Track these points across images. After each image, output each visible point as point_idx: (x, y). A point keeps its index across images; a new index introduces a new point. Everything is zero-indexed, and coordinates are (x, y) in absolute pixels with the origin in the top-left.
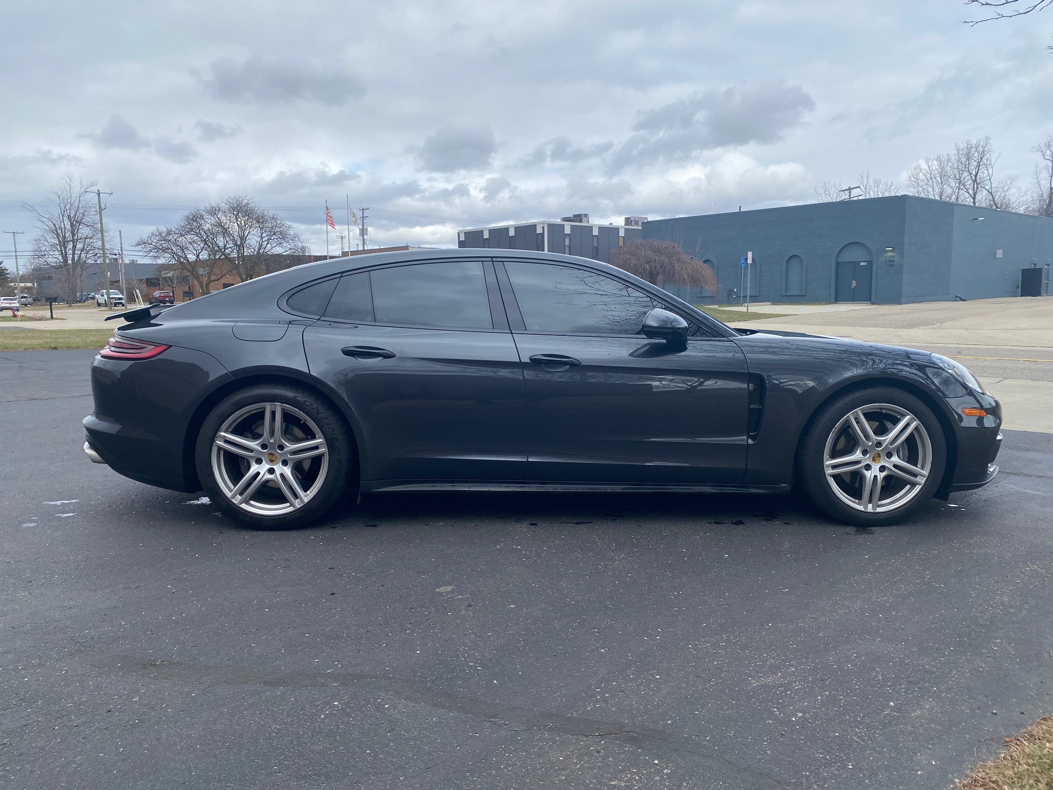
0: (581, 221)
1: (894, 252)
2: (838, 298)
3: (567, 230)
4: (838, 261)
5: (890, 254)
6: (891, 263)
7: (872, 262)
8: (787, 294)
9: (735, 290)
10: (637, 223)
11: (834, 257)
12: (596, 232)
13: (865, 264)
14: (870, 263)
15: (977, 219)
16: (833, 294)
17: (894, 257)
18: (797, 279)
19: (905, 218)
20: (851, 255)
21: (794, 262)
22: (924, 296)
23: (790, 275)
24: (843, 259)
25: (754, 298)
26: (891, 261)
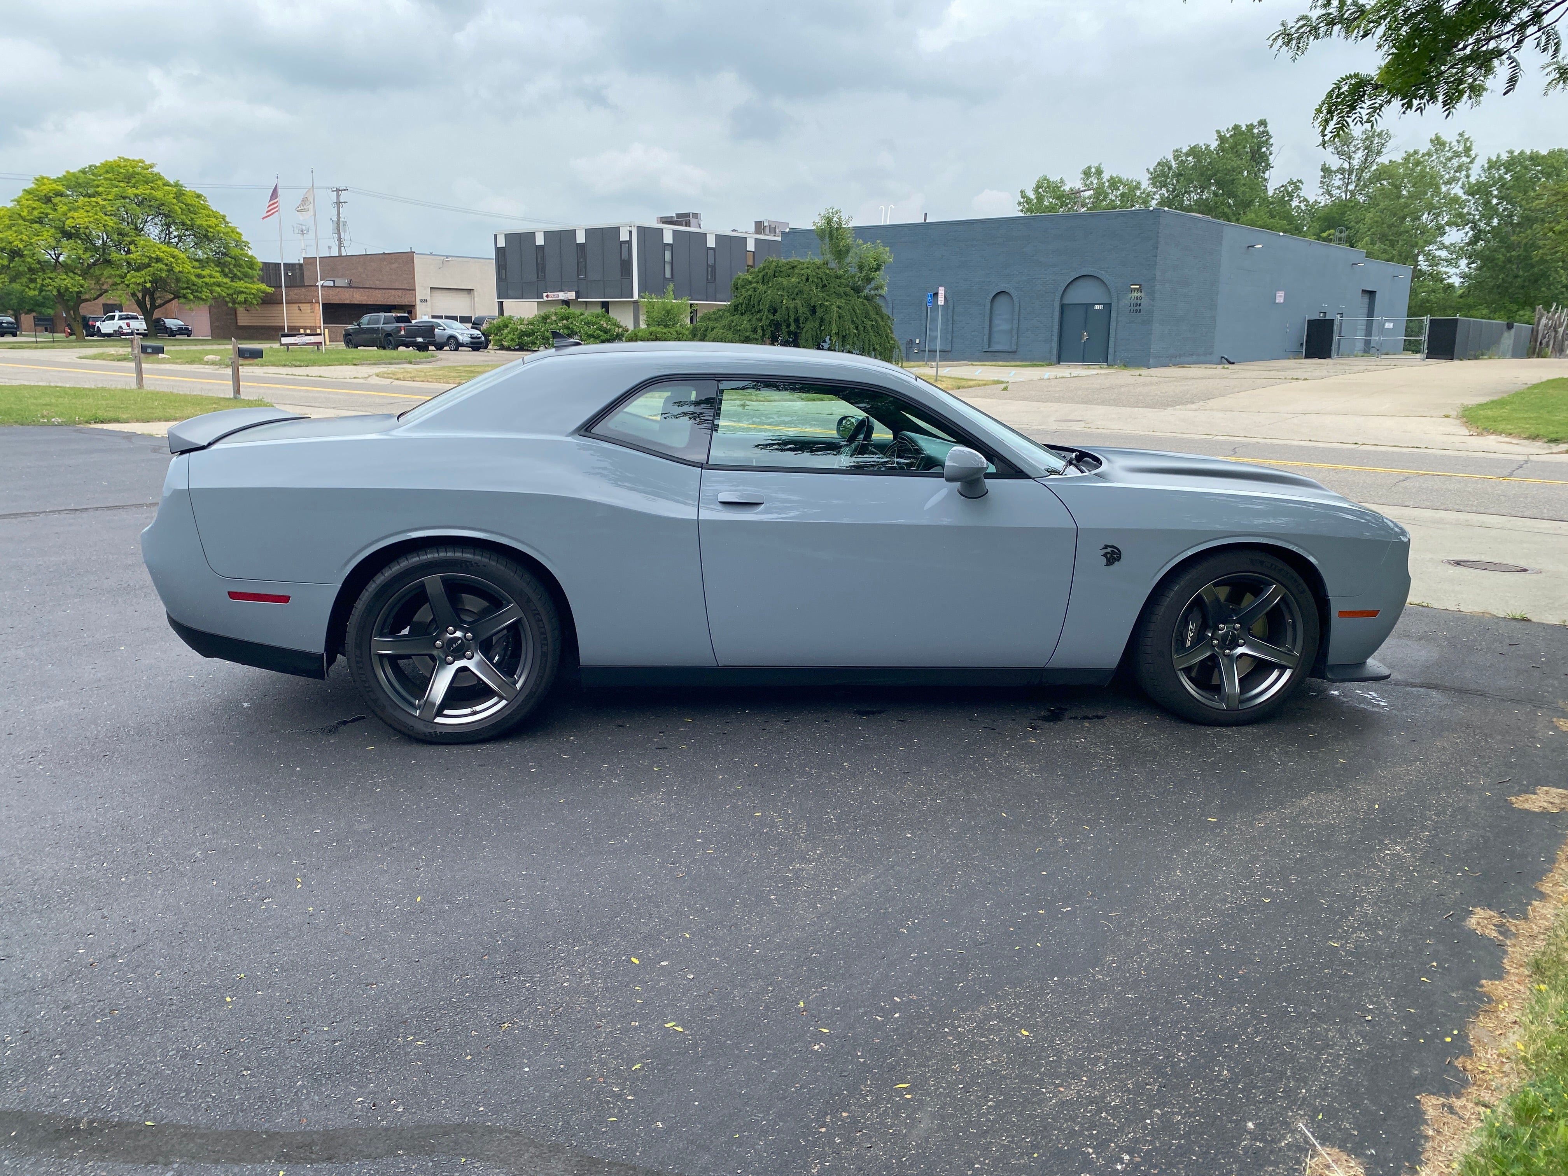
0: (688, 224)
1: (1141, 292)
2: (1061, 357)
3: (668, 238)
4: (1066, 302)
5: (1136, 294)
6: (1137, 308)
7: (1110, 305)
8: (990, 349)
9: (918, 341)
10: (773, 231)
11: (1058, 296)
12: (711, 243)
13: (1101, 307)
14: (1108, 306)
15: (1253, 246)
16: (1055, 351)
17: (1141, 298)
18: (1005, 327)
19: (1157, 242)
20: (1082, 294)
21: (1002, 301)
22: (1180, 356)
23: (996, 322)
24: (1070, 299)
25: (943, 353)
26: (1137, 305)
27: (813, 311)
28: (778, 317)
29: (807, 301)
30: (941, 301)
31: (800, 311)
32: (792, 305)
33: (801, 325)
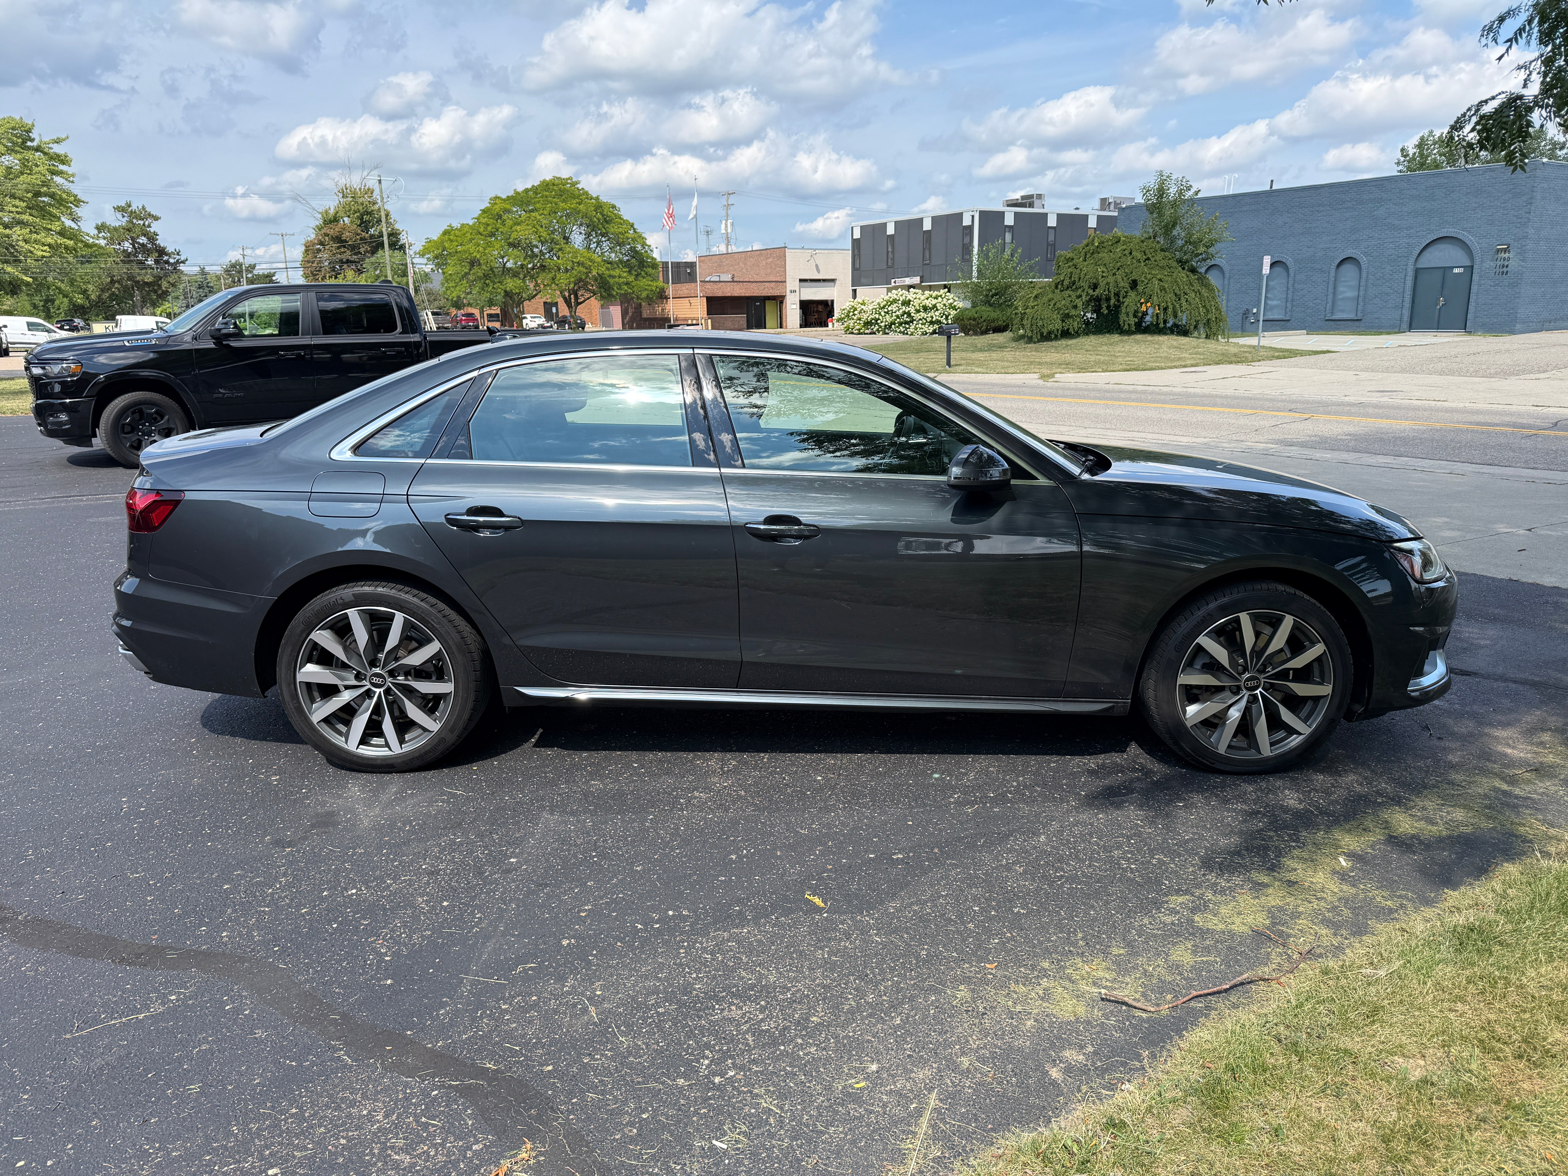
0: (1031, 205)
1: (1509, 252)
2: (1413, 324)
3: (1009, 220)
4: (1419, 266)
5: (1503, 255)
6: (1503, 270)
7: (1472, 267)
8: (1334, 317)
9: (1253, 310)
10: (1118, 206)
11: (1412, 260)
12: (1052, 222)
13: (1461, 270)
14: (1470, 269)
16: (1406, 318)
17: (1509, 259)
18: (1351, 294)
19: (1532, 198)
20: (1439, 257)
21: (1348, 268)
22: (1556, 320)
23: (1341, 289)
24: (1424, 263)
25: (1283, 323)
26: (1503, 266)
27: (1134, 284)
28: (1097, 291)
29: (1128, 276)
30: (1266, 270)
31: (1122, 285)
32: (1111, 279)
33: (1121, 299)
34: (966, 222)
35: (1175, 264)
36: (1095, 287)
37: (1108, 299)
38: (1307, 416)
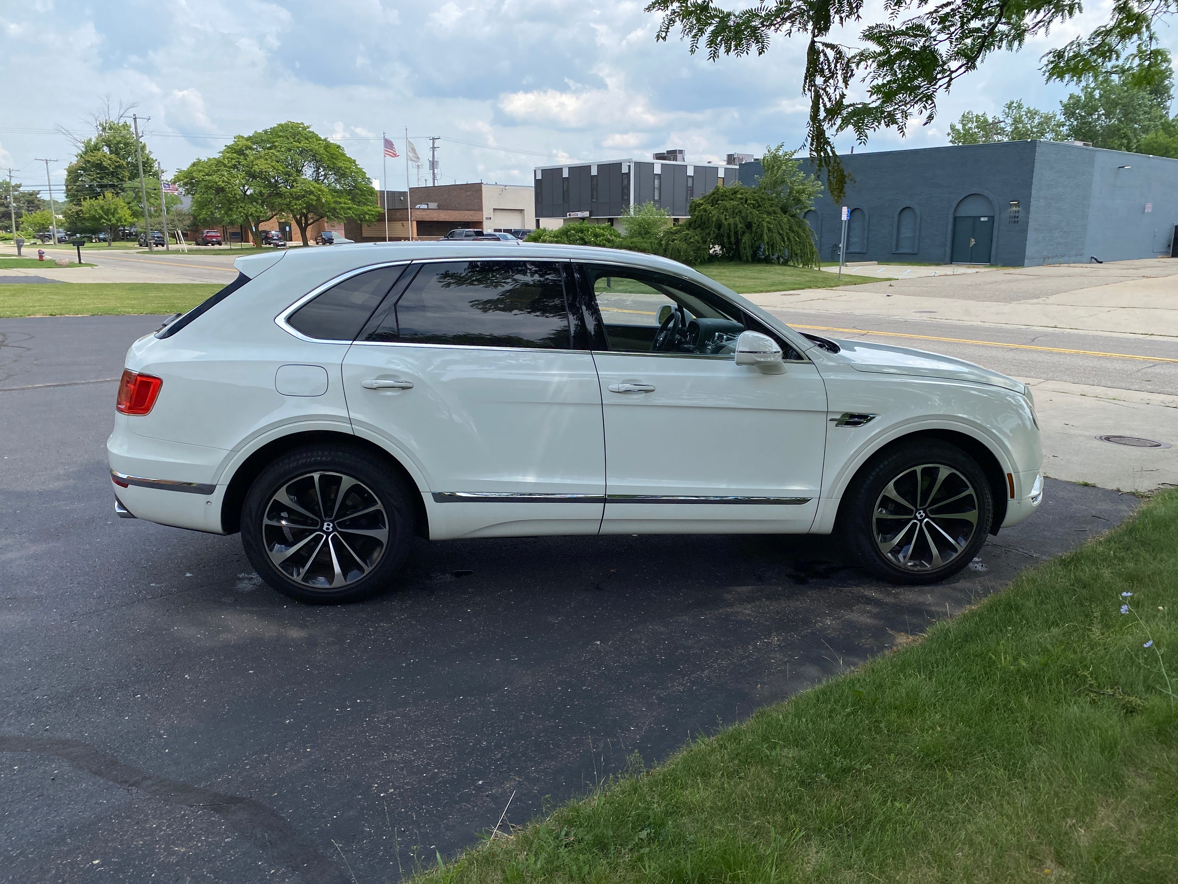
0: (675, 159)
1: (1019, 206)
2: (953, 259)
3: (657, 170)
4: (958, 215)
5: (1014, 209)
6: (1015, 219)
7: (994, 217)
8: (897, 252)
9: (840, 245)
11: (952, 210)
12: (690, 172)
13: (986, 219)
14: (992, 218)
15: (1123, 167)
16: (948, 254)
17: (1018, 212)
18: (910, 234)
19: (1034, 167)
20: (970, 209)
21: (907, 214)
22: (1053, 257)
23: (903, 230)
24: (961, 213)
25: (860, 255)
26: (1015, 217)
29: (744, 219)
30: (844, 217)
31: (740, 225)
32: (731, 221)
33: (739, 237)
34: (625, 170)
35: (778, 210)
36: (719, 226)
37: (729, 237)
38: (864, 332)
